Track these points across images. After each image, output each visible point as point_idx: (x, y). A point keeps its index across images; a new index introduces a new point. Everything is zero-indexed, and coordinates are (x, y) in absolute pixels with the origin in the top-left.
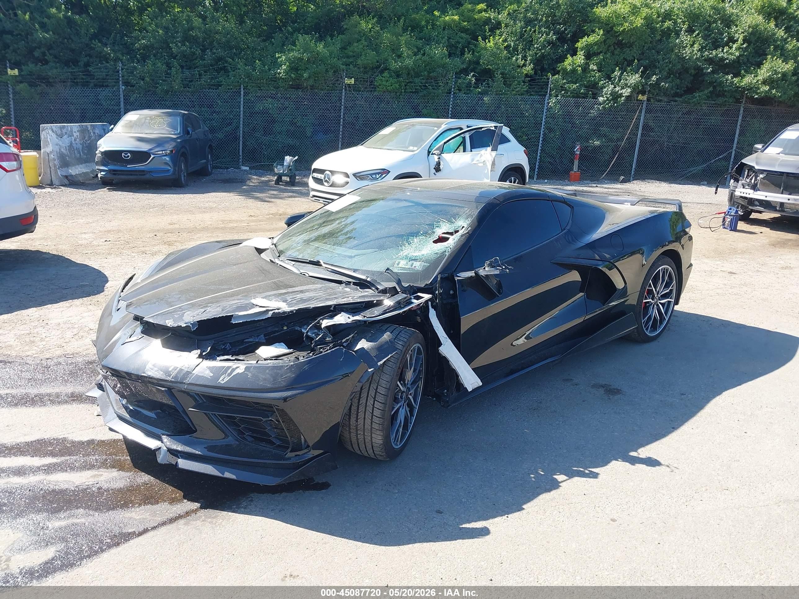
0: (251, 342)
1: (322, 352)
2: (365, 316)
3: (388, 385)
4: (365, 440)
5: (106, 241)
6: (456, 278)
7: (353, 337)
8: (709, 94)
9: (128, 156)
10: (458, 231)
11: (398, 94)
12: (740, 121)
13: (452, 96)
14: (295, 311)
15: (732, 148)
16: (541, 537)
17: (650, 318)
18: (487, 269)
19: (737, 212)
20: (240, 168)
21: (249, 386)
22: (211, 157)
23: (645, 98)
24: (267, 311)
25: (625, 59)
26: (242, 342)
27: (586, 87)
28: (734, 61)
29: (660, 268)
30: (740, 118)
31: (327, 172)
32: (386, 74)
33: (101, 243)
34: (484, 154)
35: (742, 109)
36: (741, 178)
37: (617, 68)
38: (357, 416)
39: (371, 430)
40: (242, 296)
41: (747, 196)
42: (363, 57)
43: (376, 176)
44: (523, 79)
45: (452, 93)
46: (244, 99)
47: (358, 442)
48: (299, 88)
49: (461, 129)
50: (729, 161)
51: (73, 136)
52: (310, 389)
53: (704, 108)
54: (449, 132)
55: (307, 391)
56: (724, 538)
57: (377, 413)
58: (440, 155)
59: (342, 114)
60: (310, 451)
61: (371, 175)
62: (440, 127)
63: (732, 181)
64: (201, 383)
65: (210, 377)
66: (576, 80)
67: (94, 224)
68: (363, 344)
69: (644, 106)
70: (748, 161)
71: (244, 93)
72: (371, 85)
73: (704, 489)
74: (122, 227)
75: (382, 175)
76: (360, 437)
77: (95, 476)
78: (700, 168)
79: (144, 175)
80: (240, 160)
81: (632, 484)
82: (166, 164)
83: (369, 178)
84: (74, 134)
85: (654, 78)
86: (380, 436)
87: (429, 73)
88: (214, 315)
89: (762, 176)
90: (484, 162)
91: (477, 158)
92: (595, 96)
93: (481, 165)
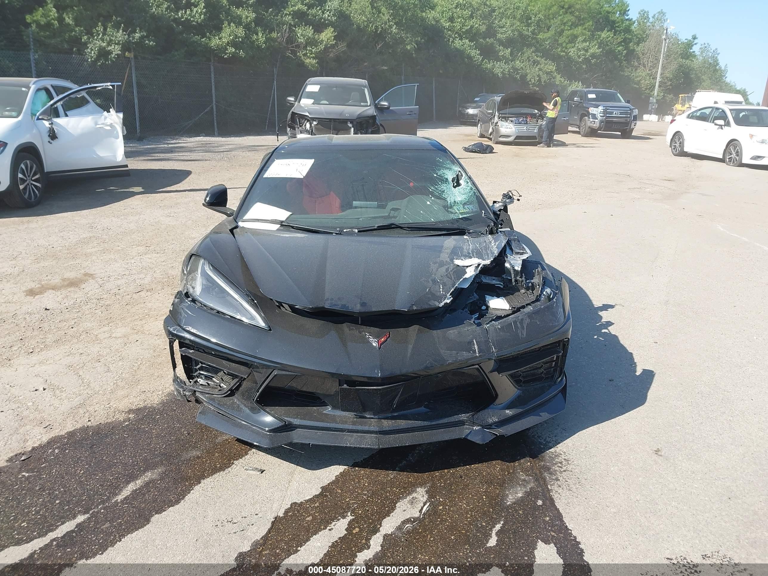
8: (185, 54)
12: (213, 78)
23: (132, 55)
24: (476, 268)
28: (199, 24)
30: (213, 75)
34: (109, 115)
35: (212, 67)
36: (296, 126)
37: (100, 24)
53: (183, 66)
58: (50, 119)
63: (289, 129)
69: (133, 63)
85: (138, 36)
89: (315, 123)
90: (111, 125)
91: (101, 120)
92: (81, 52)
93: (109, 128)
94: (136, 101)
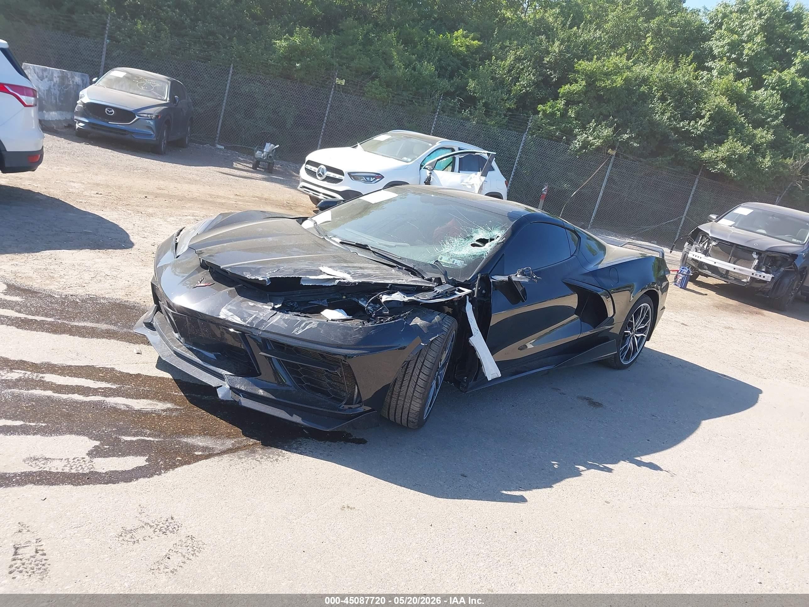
0: (315, 304)
1: (383, 322)
2: (418, 298)
3: (434, 360)
4: (403, 407)
5: (97, 193)
6: (491, 280)
7: (409, 314)
8: (670, 161)
9: (112, 112)
10: (493, 239)
11: (385, 104)
12: (693, 191)
13: (436, 116)
14: (357, 284)
15: (683, 215)
16: (551, 507)
17: (626, 348)
18: (518, 276)
19: (688, 272)
20: (215, 146)
21: (321, 340)
22: (190, 129)
23: (614, 153)
24: (335, 279)
25: (601, 114)
26: (306, 303)
27: (561, 131)
28: (699, 136)
29: (642, 305)
30: (694, 188)
31: (322, 167)
32: (376, 82)
33: (93, 195)
34: (474, 177)
35: (697, 180)
36: (695, 242)
37: (593, 120)
38: (402, 383)
39: (412, 397)
40: (309, 263)
41: (699, 259)
42: (356, 61)
43: (370, 179)
44: (505, 112)
45: (437, 113)
46: (231, 79)
47: (396, 407)
48: (289, 78)
49: (453, 150)
50: (678, 226)
51: (53, 80)
52: (373, 351)
53: (664, 173)
54: (441, 151)
55: (371, 352)
56: (695, 527)
57: (420, 382)
58: (432, 170)
59: (327, 112)
60: (361, 406)
61: (366, 177)
62: (435, 144)
63: (687, 243)
64: (277, 332)
65: (285, 327)
66: (553, 123)
67: (80, 175)
68: (417, 321)
69: (612, 160)
70: (704, 227)
71: (233, 72)
72: (361, 89)
73: (676, 489)
74: (110, 182)
75: (376, 179)
76: (400, 403)
77: (151, 404)
78: (653, 227)
79: (125, 134)
80: (217, 138)
81: (619, 477)
82: (149, 128)
83: (362, 179)
84: (54, 78)
85: (626, 136)
86: (418, 404)
87: (417, 89)
88: (287, 275)
89: (714, 243)
90: (472, 185)
91: (467, 180)
92: (568, 142)
93: (470, 187)
94: (601, 194)
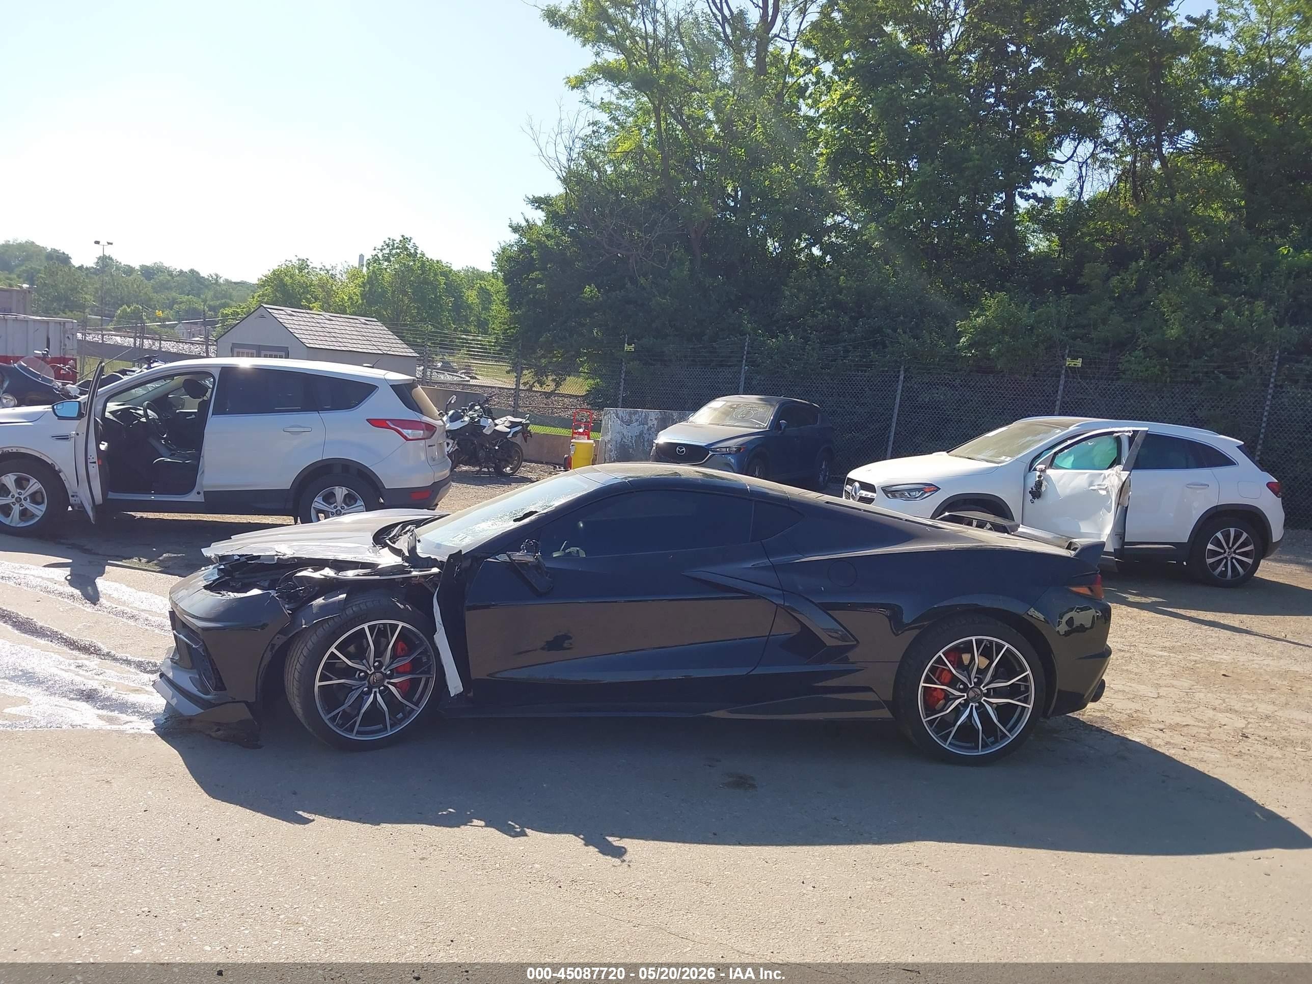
6: (487, 560)
9: (684, 451)
11: (1160, 385)
13: (1270, 391)
29: (973, 638)
31: (856, 484)
32: (1138, 352)
34: (1109, 475)
43: (915, 493)
45: (1271, 386)
46: (903, 387)
58: (1044, 471)
59: (1057, 413)
61: (909, 491)
62: (1068, 428)
72: (1113, 369)
75: (926, 493)
83: (902, 495)
84: (649, 421)
90: (1107, 489)
91: (1099, 480)
93: (1104, 492)
